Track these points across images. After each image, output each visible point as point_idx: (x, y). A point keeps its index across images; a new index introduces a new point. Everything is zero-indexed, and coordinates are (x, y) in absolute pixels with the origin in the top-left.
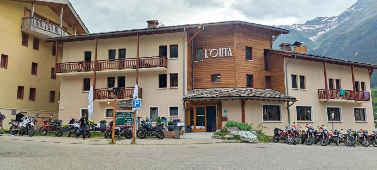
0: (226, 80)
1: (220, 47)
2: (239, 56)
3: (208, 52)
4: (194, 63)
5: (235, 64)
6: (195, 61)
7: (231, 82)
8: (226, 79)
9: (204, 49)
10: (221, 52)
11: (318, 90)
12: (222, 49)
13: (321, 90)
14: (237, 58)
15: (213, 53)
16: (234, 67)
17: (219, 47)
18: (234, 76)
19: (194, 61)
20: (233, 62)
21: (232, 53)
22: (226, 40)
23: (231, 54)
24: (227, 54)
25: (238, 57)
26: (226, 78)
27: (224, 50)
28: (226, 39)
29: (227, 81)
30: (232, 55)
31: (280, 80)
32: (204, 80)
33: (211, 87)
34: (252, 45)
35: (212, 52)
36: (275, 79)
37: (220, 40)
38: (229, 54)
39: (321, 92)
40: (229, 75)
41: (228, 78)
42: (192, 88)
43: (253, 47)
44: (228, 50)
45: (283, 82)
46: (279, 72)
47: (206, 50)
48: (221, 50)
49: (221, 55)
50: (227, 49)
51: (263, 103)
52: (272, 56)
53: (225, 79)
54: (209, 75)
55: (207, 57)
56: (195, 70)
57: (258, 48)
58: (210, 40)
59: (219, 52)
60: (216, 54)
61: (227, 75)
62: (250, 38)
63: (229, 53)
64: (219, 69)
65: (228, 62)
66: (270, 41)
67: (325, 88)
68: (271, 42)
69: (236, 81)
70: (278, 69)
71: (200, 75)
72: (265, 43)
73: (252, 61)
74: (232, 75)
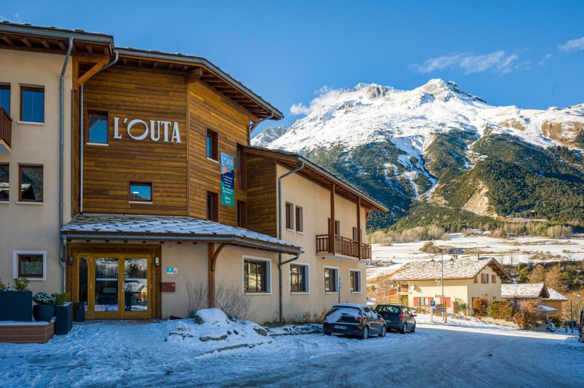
0: (164, 199)
1: (153, 116)
2: (194, 145)
3: (123, 126)
4: (86, 147)
5: (187, 162)
6: (87, 144)
7: (176, 203)
8: (166, 196)
9: (110, 115)
10: (156, 129)
11: (317, 236)
12: (159, 122)
13: (321, 237)
14: (191, 149)
15: (133, 130)
16: (185, 170)
17: (150, 116)
18: (184, 190)
19: (84, 143)
20: (182, 157)
21: (181, 137)
22: (166, 102)
23: (178, 137)
24: (170, 138)
25: (193, 147)
26: (165, 194)
27: (162, 127)
28: (167, 100)
29: (168, 199)
30: (181, 140)
31: (267, 210)
32: (111, 193)
33: (129, 211)
34: (219, 129)
35: (133, 127)
36: (255, 207)
37: (152, 101)
38: (173, 137)
39: (322, 240)
40: (173, 188)
41: (169, 194)
42: (79, 210)
43: (219, 134)
44: (171, 128)
45: (272, 214)
46: (266, 194)
47: (116, 120)
48: (156, 124)
49: (156, 136)
50: (169, 124)
51: (245, 254)
52: (250, 161)
53: (162, 196)
54: (123, 182)
55: (120, 137)
56: (88, 166)
57: (228, 138)
58: (126, 96)
59: (150, 129)
60: (142, 134)
61: (167, 185)
62: (214, 112)
63: (175, 135)
64: (148, 169)
65: (172, 157)
66: (246, 129)
67: (327, 233)
68: (248, 132)
69: (187, 202)
70: (262, 187)
71: (101, 181)
72: (238, 130)
73: (218, 162)
74: (179, 188)
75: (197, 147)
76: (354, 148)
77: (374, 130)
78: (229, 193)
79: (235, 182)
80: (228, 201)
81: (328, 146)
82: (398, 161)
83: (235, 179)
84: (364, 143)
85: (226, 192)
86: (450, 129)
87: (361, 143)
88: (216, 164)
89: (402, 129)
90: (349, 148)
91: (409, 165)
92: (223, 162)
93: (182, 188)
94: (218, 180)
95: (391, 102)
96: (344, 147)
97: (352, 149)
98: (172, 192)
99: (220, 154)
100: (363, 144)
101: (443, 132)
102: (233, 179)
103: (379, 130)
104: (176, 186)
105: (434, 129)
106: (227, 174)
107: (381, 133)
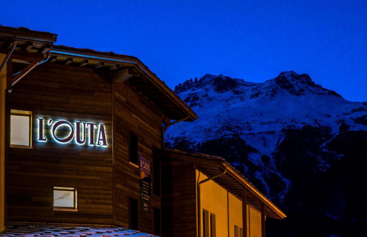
0: (89, 205)
2: (119, 149)
7: (101, 211)
8: (91, 203)
16: (111, 175)
18: (110, 197)
20: (108, 162)
22: (92, 102)
25: (118, 151)
26: (91, 201)
28: (92, 100)
29: (93, 206)
31: (184, 218)
32: (35, 199)
33: (53, 219)
34: (139, 131)
40: (100, 194)
41: (95, 201)
43: (138, 136)
45: (191, 223)
46: (183, 201)
53: (87, 203)
57: (146, 141)
58: (51, 96)
61: (92, 191)
62: (135, 113)
66: (160, 130)
69: (113, 210)
72: (153, 132)
73: (138, 167)
74: (105, 194)
75: (121, 150)
76: (201, 144)
77: (221, 125)
78: (147, 199)
79: (151, 188)
80: (146, 208)
81: (172, 142)
82: (249, 159)
83: (151, 184)
84: (212, 138)
85: (145, 198)
86: (303, 125)
87: (209, 139)
88: (135, 168)
89: (253, 125)
90: (195, 144)
91: (261, 164)
92: (141, 166)
93: (108, 194)
94: (137, 186)
95: (239, 95)
96: (190, 144)
97: (198, 145)
98: (97, 199)
99: (139, 158)
100: (210, 140)
101: (296, 128)
102: (150, 184)
103: (227, 125)
104: (102, 192)
105: (286, 125)
106: (145, 179)
107: (229, 128)
